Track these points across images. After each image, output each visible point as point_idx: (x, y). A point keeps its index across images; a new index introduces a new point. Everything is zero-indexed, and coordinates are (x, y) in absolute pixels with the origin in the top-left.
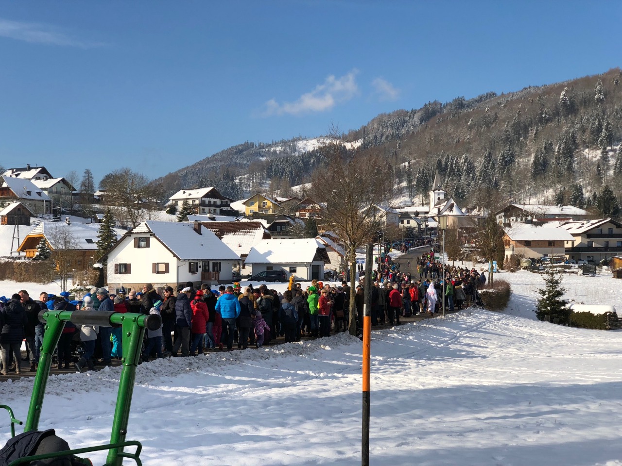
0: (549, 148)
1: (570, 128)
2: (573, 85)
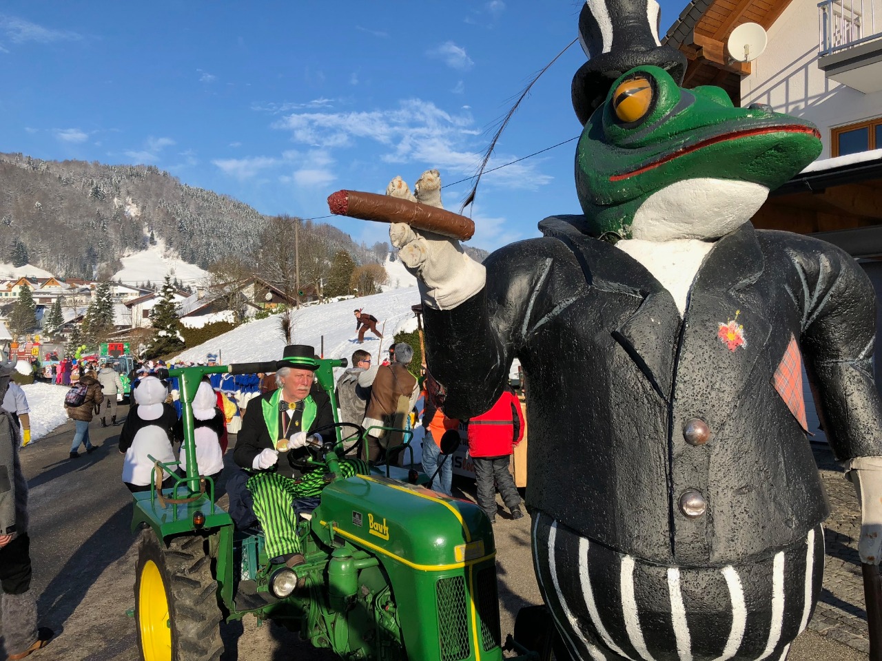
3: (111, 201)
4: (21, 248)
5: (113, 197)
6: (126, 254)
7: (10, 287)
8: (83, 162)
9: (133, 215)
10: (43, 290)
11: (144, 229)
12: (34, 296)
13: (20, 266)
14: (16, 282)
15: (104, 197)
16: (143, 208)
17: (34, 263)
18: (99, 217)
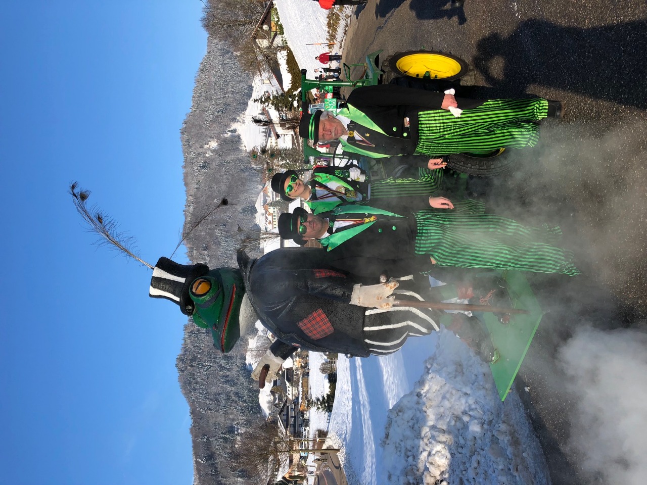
0: (233, 469)
1: (222, 456)
2: (196, 455)
3: (208, 158)
4: (245, 210)
5: (205, 157)
6: (244, 149)
7: (270, 214)
8: (184, 176)
9: (217, 144)
10: (271, 196)
11: (226, 137)
12: (275, 200)
13: (256, 210)
14: (267, 211)
15: (206, 162)
16: (211, 137)
17: (254, 203)
18: (220, 165)
